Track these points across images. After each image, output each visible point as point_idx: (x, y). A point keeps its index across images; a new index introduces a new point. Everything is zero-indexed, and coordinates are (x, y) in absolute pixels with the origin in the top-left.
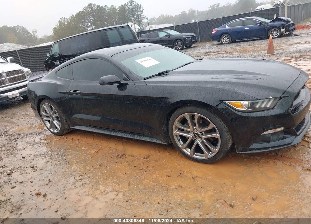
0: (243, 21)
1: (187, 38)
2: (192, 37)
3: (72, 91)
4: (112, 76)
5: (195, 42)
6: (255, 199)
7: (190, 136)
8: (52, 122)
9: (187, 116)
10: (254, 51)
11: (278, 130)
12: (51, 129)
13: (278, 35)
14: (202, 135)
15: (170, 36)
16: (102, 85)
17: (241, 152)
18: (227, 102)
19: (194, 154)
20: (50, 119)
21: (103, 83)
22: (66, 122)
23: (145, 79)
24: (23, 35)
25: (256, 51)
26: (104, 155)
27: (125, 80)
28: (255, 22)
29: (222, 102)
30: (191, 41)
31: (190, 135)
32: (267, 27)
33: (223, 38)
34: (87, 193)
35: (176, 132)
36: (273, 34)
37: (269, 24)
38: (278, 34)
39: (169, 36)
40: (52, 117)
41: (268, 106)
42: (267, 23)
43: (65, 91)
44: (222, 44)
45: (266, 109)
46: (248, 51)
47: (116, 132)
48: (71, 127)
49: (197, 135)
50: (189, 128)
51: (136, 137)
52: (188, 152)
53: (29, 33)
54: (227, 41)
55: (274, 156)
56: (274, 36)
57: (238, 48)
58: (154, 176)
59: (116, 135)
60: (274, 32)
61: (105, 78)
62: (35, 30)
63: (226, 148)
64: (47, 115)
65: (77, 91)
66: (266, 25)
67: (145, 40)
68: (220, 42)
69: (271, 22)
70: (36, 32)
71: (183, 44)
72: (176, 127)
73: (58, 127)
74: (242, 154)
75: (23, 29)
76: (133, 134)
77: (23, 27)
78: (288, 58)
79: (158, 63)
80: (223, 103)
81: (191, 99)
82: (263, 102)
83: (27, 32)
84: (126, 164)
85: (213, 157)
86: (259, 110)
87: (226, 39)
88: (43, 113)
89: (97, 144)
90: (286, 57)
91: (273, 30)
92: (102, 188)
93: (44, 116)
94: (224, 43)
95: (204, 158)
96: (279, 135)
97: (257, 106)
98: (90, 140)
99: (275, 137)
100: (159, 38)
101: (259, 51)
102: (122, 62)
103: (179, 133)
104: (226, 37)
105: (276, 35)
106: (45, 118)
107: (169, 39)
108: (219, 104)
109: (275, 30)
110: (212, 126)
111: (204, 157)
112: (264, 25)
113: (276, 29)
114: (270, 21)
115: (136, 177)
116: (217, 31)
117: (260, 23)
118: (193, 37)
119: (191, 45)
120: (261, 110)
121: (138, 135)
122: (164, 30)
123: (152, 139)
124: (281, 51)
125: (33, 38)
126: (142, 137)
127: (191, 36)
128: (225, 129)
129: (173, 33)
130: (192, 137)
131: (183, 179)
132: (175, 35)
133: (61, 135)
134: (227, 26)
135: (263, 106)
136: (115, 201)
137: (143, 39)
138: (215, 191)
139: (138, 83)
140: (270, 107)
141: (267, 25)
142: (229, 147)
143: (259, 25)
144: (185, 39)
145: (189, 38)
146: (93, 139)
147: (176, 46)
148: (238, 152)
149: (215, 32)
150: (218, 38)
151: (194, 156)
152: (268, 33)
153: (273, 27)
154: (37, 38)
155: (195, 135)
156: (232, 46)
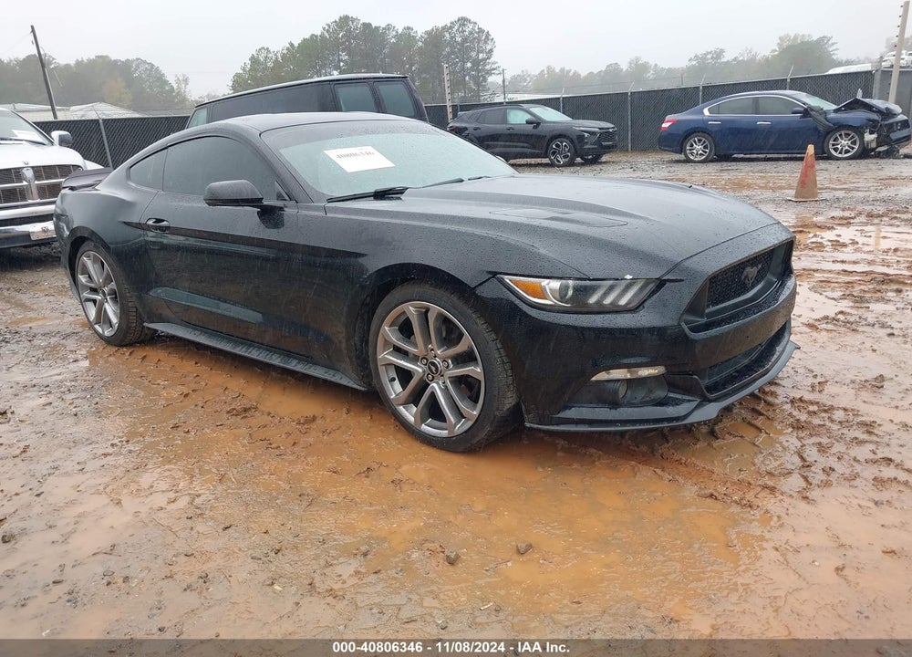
0: (756, 100)
1: (586, 135)
2: (601, 134)
3: (150, 222)
4: (242, 183)
5: (609, 149)
6: (522, 551)
7: (418, 369)
8: (102, 305)
9: (411, 309)
10: (765, 188)
11: (645, 372)
12: (97, 327)
13: (855, 150)
14: (447, 367)
15: (538, 124)
16: (209, 205)
17: (536, 426)
18: (507, 279)
19: (423, 421)
20: (99, 298)
21: (215, 201)
22: (135, 309)
23: (331, 200)
24: (150, 87)
25: (771, 188)
26: (199, 403)
27: (280, 197)
28: (788, 105)
29: (493, 277)
30: (599, 142)
31: (419, 367)
32: (824, 125)
33: (692, 145)
34: (101, 488)
35: (386, 356)
36: (839, 146)
37: (832, 115)
38: (853, 148)
39: (536, 123)
40: (104, 293)
41: (623, 302)
42: (825, 113)
43: (135, 220)
44: (688, 161)
45: (615, 310)
46: (749, 186)
47: (250, 346)
48: (145, 324)
49: (433, 368)
50: (415, 345)
51: (294, 365)
52: (410, 414)
53: (166, 82)
54: (701, 154)
55: (644, 454)
56: (840, 153)
57: (726, 176)
58: (297, 469)
59: (246, 354)
60: (843, 142)
61: (223, 185)
62: (184, 76)
63: (498, 409)
64: (92, 285)
65: (163, 221)
66: (821, 118)
67: (466, 129)
68: (682, 157)
69: (836, 111)
70: (186, 81)
71: (573, 150)
72: (386, 340)
73: (114, 320)
74: (539, 430)
75: (151, 70)
76: (288, 355)
77: (152, 65)
78: (847, 214)
79: (389, 164)
80: (498, 279)
81: (420, 262)
82: (611, 288)
83: (160, 79)
84: (244, 430)
85: (466, 432)
86: (595, 310)
87: (698, 147)
88: (82, 279)
89: (197, 376)
90: (843, 210)
91: (841, 135)
92: (146, 479)
93: (85, 287)
94: (692, 158)
95: (444, 433)
96: (651, 391)
97: (593, 300)
98: (189, 366)
99: (640, 395)
100: (508, 126)
101: (781, 188)
102: (282, 151)
103: (391, 358)
104: (700, 141)
105: (847, 152)
106: (86, 295)
107: (535, 131)
108: (485, 282)
109: (847, 135)
110: (467, 342)
111: (446, 431)
112: (815, 119)
113: (849, 132)
114: (835, 107)
115: (249, 465)
116: (675, 123)
117: (806, 110)
118: (606, 134)
119: (599, 156)
120: (600, 310)
121: (300, 360)
122: (525, 106)
123: (332, 372)
124: (840, 194)
125: (176, 97)
126: (307, 366)
127: (600, 129)
128: (497, 355)
129: (551, 116)
130: (424, 372)
131: (367, 481)
132: (554, 122)
133: (121, 345)
134: (706, 112)
135: (608, 301)
136: (161, 514)
137: (464, 125)
138: (431, 521)
139: (308, 208)
140: (627, 304)
141: (826, 119)
142: (508, 406)
143: (801, 117)
144: (581, 138)
145: (592, 133)
146: (196, 363)
147: (554, 153)
148: (528, 425)
149: (669, 124)
150: (676, 143)
151: (424, 428)
152: (825, 144)
153: (840, 127)
154: (185, 99)
155: (429, 368)
156: (712, 168)
